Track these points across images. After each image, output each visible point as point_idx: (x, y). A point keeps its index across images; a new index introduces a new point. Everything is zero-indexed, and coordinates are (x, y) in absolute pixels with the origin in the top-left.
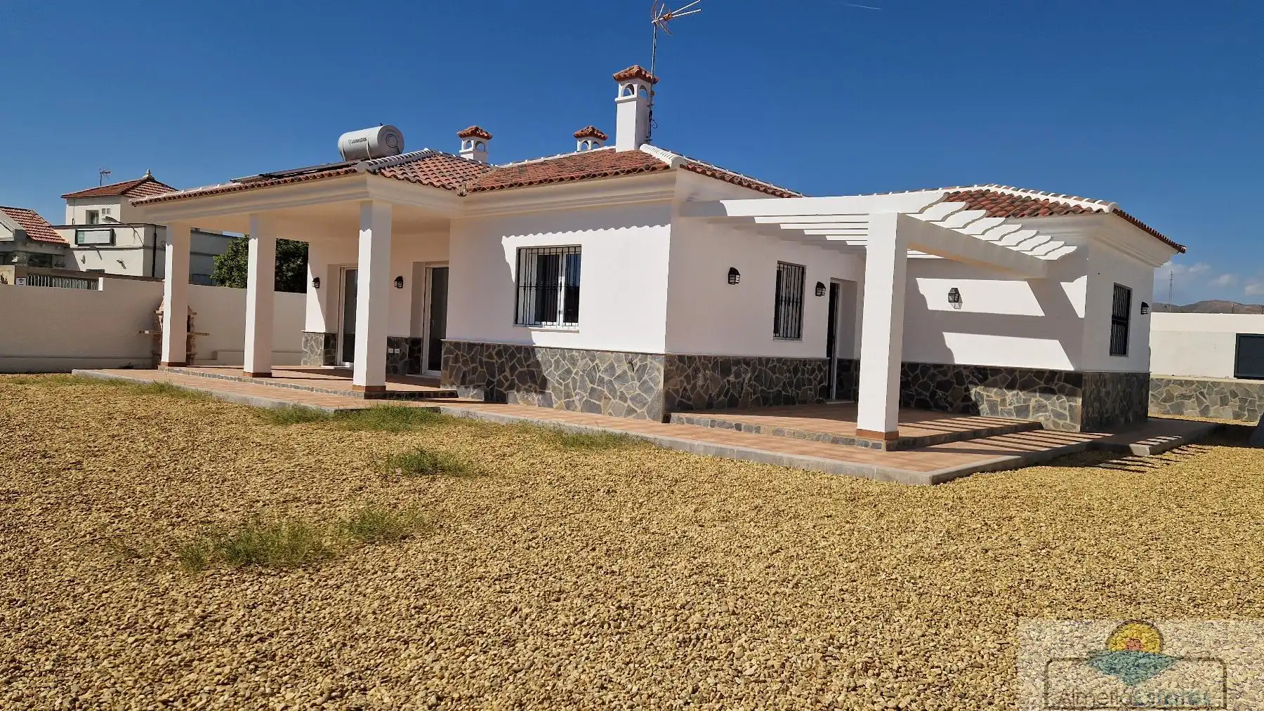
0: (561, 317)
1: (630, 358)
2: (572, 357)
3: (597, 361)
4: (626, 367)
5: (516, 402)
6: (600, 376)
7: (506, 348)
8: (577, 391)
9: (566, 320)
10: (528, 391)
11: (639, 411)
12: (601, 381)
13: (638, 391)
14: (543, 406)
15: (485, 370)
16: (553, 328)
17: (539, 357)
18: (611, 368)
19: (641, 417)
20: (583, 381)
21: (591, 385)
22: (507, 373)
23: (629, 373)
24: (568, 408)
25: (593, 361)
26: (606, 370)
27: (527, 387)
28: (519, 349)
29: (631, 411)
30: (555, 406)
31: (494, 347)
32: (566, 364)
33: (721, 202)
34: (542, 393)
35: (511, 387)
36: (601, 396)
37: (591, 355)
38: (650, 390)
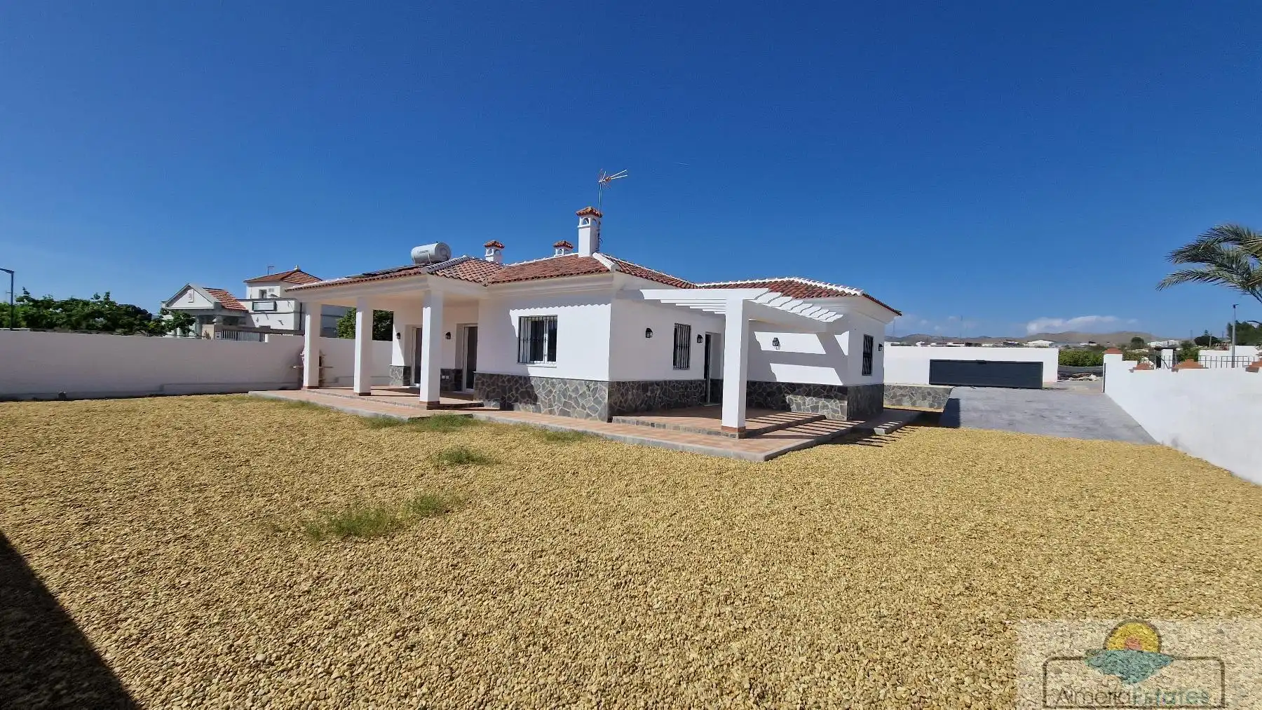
0: (546, 358)
1: (588, 383)
2: (553, 383)
3: (568, 385)
4: (585, 388)
5: (519, 409)
6: (569, 394)
7: (513, 377)
8: (556, 403)
9: (548, 361)
10: (526, 403)
11: (593, 415)
12: (570, 396)
13: (592, 403)
14: (536, 412)
15: (500, 390)
16: (541, 365)
17: (533, 383)
18: (576, 390)
19: (595, 419)
20: (559, 398)
21: (564, 400)
22: (514, 392)
23: (587, 393)
24: (551, 414)
25: (565, 385)
26: (573, 391)
27: (525, 400)
28: (520, 377)
29: (588, 415)
30: (542, 412)
31: (506, 376)
32: (549, 387)
33: (641, 290)
34: (535, 404)
35: (516, 401)
36: (570, 406)
37: (563, 381)
38: (600, 403)
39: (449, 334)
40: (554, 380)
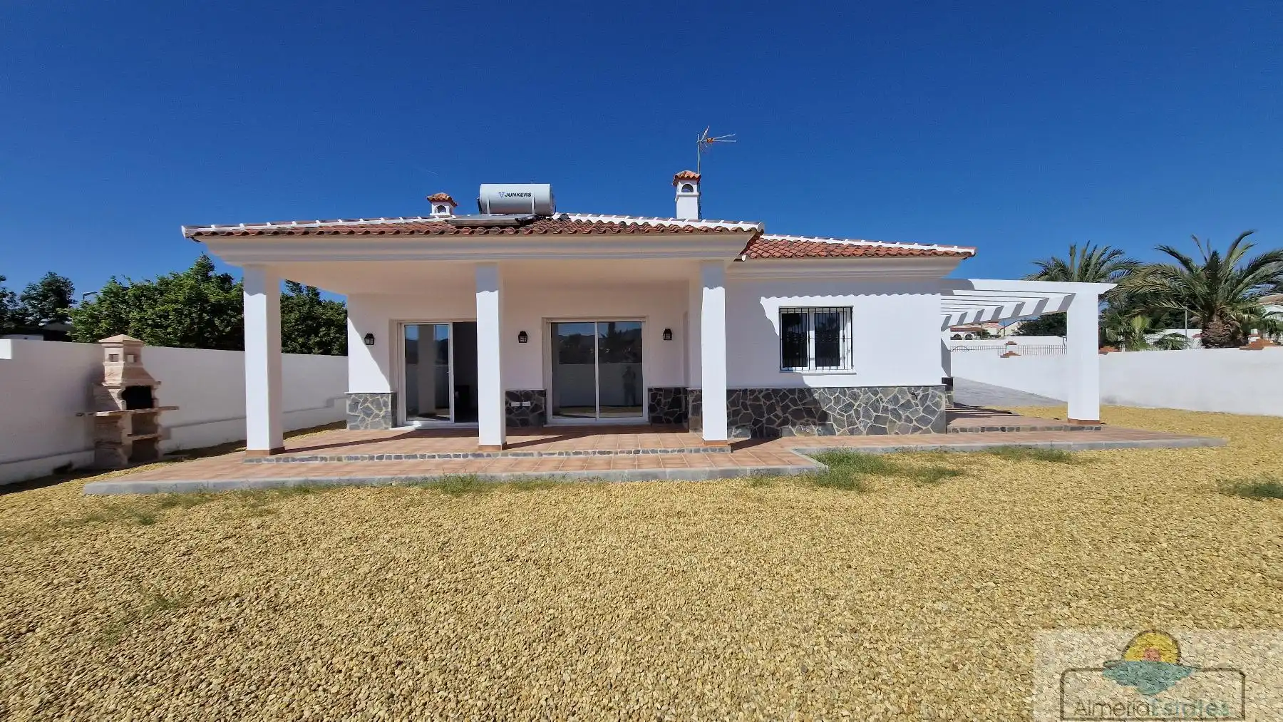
0: (812, 363)
1: (913, 390)
2: (854, 394)
3: (880, 395)
4: (909, 397)
5: (791, 434)
6: (884, 406)
7: (776, 391)
8: (861, 419)
9: (817, 365)
10: (806, 425)
11: (924, 428)
12: (885, 410)
13: (922, 414)
14: (824, 435)
15: (750, 411)
16: (838, 371)
17: (816, 396)
18: (895, 399)
19: (927, 432)
20: (866, 411)
21: (875, 414)
22: (779, 412)
23: (913, 402)
24: (852, 434)
25: (875, 395)
26: (890, 401)
27: (803, 421)
28: (792, 391)
29: (916, 429)
30: (837, 433)
31: (761, 391)
32: (848, 400)
34: (823, 425)
35: (785, 422)
36: (885, 420)
37: (874, 390)
38: (933, 412)
39: (523, 336)
40: (855, 390)
